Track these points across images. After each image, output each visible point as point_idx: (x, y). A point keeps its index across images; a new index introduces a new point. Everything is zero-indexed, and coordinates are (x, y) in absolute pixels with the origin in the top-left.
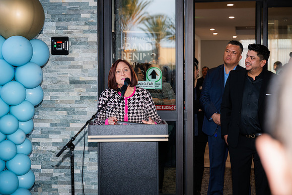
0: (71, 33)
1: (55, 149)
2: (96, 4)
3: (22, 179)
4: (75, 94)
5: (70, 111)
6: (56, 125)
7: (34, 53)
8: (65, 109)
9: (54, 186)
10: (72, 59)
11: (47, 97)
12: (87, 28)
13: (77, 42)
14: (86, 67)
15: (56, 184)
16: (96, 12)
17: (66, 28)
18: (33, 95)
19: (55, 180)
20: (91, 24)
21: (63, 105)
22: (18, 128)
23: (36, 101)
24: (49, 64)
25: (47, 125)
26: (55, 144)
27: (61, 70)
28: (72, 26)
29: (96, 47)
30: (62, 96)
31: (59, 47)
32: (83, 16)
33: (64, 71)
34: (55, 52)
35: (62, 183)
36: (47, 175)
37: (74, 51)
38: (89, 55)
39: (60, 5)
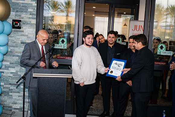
0: (22, 18)
1: (11, 75)
2: (36, 5)
6: (13, 63)
8: (18, 56)
9: (10, 94)
10: (23, 31)
11: (9, 50)
12: (31, 16)
13: (26, 23)
14: (29, 36)
15: (12, 93)
16: (36, 9)
17: (20, 16)
19: (11, 91)
20: (33, 14)
21: (17, 54)
23: (4, 52)
25: (8, 63)
26: (12, 73)
28: (23, 15)
29: (35, 26)
30: (16, 49)
31: (16, 25)
32: (29, 10)
33: (18, 37)
34: (14, 27)
35: (15, 92)
36: (7, 88)
37: (24, 28)
38: (31, 30)
39: (18, 4)
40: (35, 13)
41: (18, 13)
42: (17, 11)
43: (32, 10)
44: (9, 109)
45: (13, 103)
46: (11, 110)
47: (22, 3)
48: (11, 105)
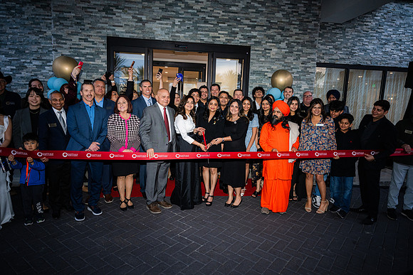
16: (106, 69)
17: (91, 76)
28: (95, 75)
32: (100, 70)
39: (88, 64)
41: (88, 74)
43: (103, 71)
47: (93, 64)
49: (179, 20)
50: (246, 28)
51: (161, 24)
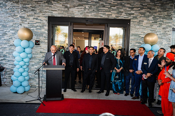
1: (35, 69)
2: (47, 32)
3: (26, 77)
4: (41, 55)
5: (40, 60)
6: (36, 63)
7: (30, 45)
8: (39, 59)
9: (35, 79)
10: (41, 46)
11: (33, 56)
12: (45, 38)
13: (42, 42)
14: (44, 48)
16: (47, 34)
18: (29, 56)
19: (35, 77)
20: (46, 37)
21: (38, 58)
22: (25, 64)
23: (30, 57)
24: (34, 47)
25: (34, 63)
26: (35, 68)
27: (38, 49)
28: (41, 38)
29: (47, 43)
30: (38, 56)
31: (37, 43)
34: (36, 44)
35: (37, 78)
36: (33, 76)
37: (41, 44)
38: (45, 45)
39: (38, 32)
40: (47, 37)
41: (38, 37)
42: (37, 36)
43: (45, 35)
44: (35, 87)
45: (36, 84)
46: (36, 88)
47: (40, 32)
48: (35, 85)
49: (88, 6)
50: (128, 9)
51: (78, 8)
